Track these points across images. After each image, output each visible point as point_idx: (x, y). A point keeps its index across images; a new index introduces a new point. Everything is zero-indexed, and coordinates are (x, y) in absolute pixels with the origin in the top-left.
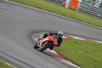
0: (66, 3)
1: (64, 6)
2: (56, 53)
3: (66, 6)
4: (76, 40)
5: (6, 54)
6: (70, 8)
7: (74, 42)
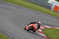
0: (52, 8)
1: (51, 9)
2: (45, 36)
3: (52, 10)
4: (57, 29)
5: (16, 37)
6: (54, 11)
7: (56, 30)
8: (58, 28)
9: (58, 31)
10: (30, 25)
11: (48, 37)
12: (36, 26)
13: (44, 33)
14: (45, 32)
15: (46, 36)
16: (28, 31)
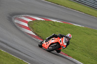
7: (52, 24)
8: (55, 21)
9: (56, 25)
10: (52, 41)
11: (38, 35)
12: (64, 42)
13: (32, 28)
14: (34, 27)
15: (36, 34)
16: (49, 51)
